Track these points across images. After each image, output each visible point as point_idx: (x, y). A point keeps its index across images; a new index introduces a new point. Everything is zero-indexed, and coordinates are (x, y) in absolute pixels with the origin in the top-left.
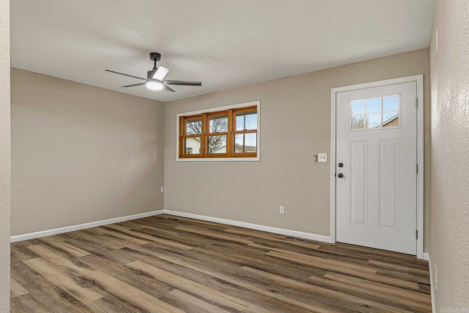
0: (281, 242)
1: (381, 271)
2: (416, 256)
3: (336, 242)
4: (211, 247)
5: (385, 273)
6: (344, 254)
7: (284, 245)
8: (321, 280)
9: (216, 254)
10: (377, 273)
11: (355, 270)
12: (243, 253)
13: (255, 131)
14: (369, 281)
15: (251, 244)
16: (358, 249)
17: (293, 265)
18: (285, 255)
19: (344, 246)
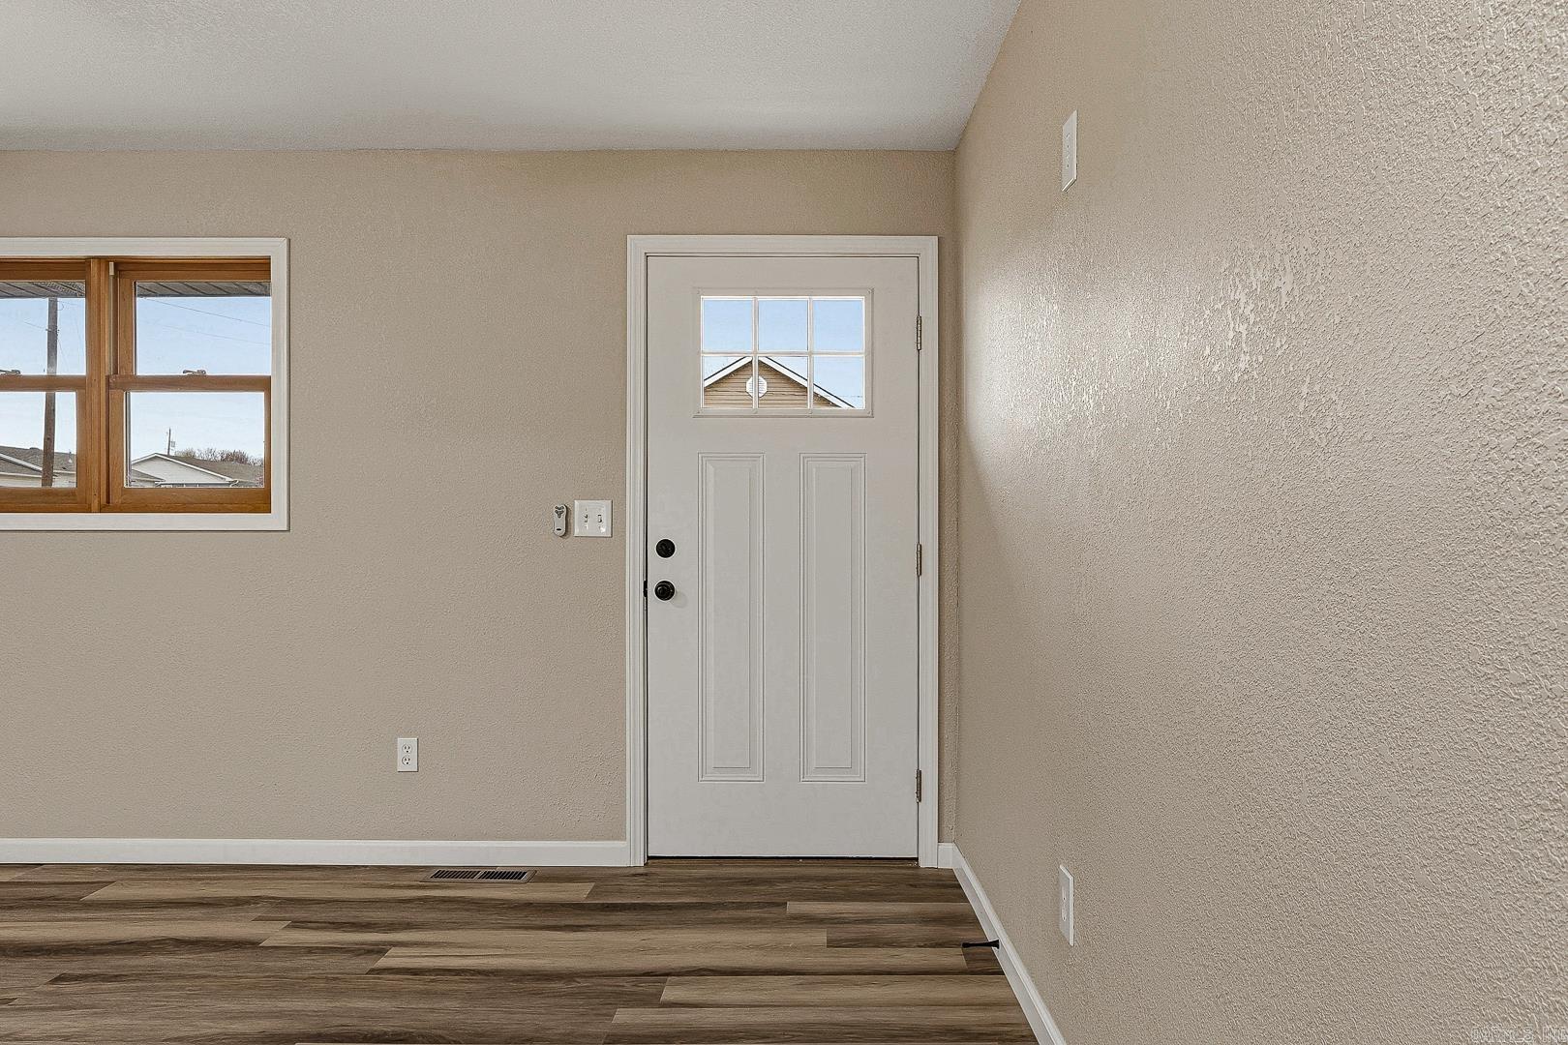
0: (424, 900)
1: (842, 932)
2: (917, 859)
3: (649, 858)
4: (51, 994)
5: (853, 936)
6: (694, 900)
7: (439, 909)
8: (658, 1017)
9: (99, 1022)
10: (832, 944)
11: (758, 947)
12: (254, 987)
13: (262, 384)
14: (821, 977)
15: (276, 934)
16: (733, 870)
17: (522, 986)
18: (465, 952)
19: (680, 867)
